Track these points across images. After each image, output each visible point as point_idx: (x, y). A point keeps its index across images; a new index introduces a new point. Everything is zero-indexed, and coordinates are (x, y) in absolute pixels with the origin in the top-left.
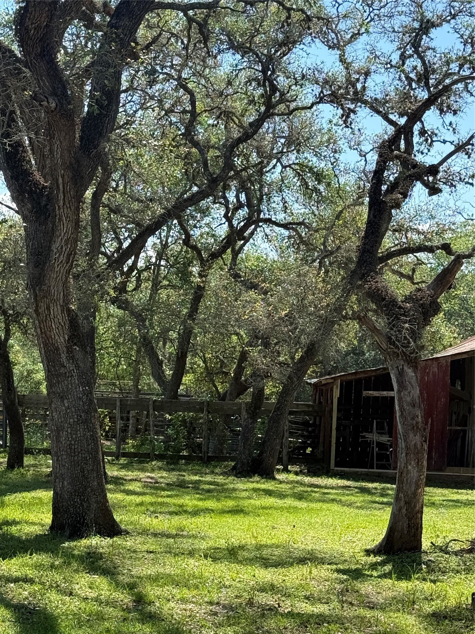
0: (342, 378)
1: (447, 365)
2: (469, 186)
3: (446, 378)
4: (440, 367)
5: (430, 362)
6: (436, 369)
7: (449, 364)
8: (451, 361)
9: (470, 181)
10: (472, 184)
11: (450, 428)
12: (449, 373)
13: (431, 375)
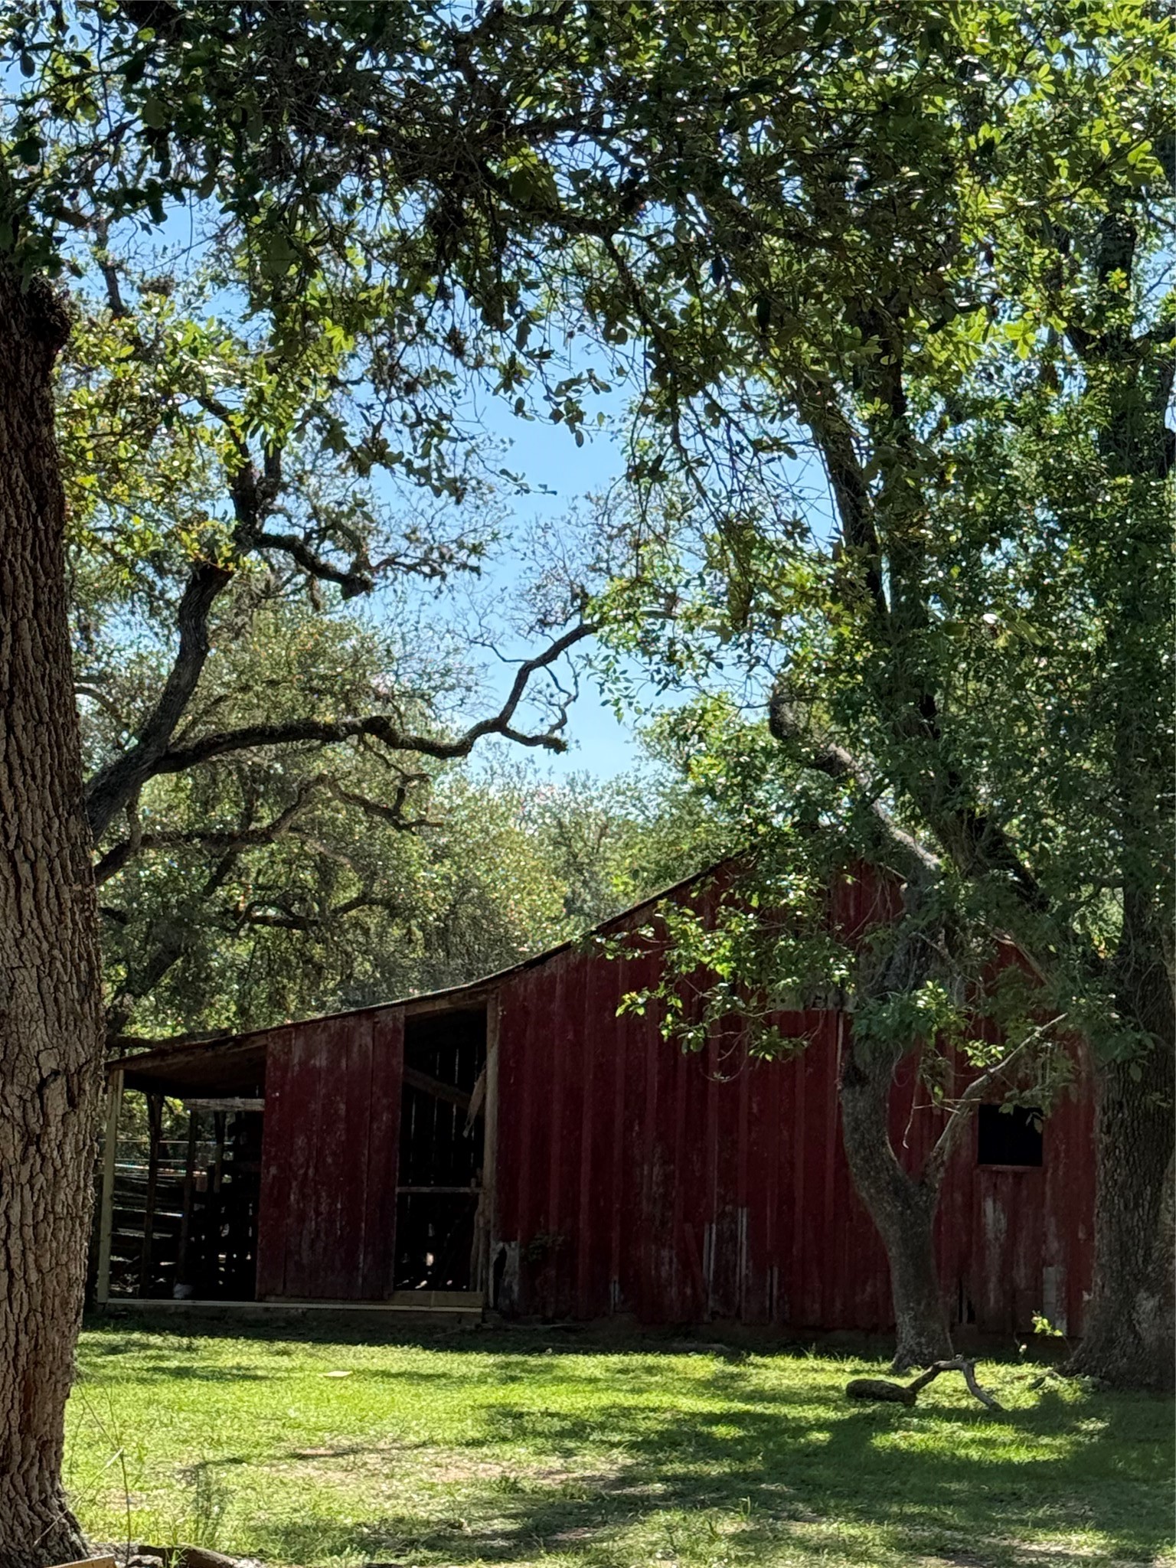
0: (128, 1066)
1: (396, 1030)
2: (467, 574)
3: (394, 1062)
4: (377, 1033)
5: (351, 1022)
6: (369, 1039)
7: (401, 1026)
8: (407, 1018)
9: (473, 561)
10: (476, 570)
11: (404, 1189)
12: (401, 1047)
13: (355, 1055)
